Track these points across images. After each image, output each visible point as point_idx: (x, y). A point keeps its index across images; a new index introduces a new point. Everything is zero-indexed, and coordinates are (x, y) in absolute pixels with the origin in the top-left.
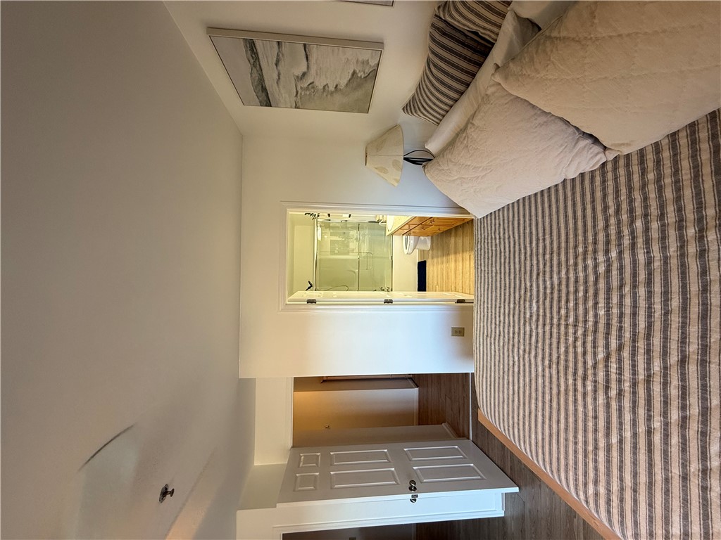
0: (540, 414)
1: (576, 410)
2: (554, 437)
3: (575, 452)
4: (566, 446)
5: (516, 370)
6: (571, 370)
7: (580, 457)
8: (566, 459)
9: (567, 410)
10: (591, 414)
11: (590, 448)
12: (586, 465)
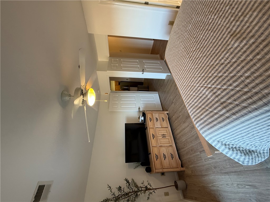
0: (176, 60)
1: (183, 61)
2: (176, 66)
3: (178, 70)
4: (177, 68)
5: (177, 46)
6: (187, 51)
7: (178, 71)
8: (176, 71)
9: (181, 60)
10: (185, 63)
11: (181, 69)
12: (178, 72)
